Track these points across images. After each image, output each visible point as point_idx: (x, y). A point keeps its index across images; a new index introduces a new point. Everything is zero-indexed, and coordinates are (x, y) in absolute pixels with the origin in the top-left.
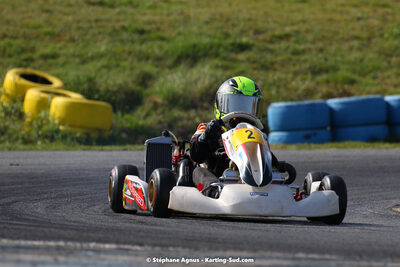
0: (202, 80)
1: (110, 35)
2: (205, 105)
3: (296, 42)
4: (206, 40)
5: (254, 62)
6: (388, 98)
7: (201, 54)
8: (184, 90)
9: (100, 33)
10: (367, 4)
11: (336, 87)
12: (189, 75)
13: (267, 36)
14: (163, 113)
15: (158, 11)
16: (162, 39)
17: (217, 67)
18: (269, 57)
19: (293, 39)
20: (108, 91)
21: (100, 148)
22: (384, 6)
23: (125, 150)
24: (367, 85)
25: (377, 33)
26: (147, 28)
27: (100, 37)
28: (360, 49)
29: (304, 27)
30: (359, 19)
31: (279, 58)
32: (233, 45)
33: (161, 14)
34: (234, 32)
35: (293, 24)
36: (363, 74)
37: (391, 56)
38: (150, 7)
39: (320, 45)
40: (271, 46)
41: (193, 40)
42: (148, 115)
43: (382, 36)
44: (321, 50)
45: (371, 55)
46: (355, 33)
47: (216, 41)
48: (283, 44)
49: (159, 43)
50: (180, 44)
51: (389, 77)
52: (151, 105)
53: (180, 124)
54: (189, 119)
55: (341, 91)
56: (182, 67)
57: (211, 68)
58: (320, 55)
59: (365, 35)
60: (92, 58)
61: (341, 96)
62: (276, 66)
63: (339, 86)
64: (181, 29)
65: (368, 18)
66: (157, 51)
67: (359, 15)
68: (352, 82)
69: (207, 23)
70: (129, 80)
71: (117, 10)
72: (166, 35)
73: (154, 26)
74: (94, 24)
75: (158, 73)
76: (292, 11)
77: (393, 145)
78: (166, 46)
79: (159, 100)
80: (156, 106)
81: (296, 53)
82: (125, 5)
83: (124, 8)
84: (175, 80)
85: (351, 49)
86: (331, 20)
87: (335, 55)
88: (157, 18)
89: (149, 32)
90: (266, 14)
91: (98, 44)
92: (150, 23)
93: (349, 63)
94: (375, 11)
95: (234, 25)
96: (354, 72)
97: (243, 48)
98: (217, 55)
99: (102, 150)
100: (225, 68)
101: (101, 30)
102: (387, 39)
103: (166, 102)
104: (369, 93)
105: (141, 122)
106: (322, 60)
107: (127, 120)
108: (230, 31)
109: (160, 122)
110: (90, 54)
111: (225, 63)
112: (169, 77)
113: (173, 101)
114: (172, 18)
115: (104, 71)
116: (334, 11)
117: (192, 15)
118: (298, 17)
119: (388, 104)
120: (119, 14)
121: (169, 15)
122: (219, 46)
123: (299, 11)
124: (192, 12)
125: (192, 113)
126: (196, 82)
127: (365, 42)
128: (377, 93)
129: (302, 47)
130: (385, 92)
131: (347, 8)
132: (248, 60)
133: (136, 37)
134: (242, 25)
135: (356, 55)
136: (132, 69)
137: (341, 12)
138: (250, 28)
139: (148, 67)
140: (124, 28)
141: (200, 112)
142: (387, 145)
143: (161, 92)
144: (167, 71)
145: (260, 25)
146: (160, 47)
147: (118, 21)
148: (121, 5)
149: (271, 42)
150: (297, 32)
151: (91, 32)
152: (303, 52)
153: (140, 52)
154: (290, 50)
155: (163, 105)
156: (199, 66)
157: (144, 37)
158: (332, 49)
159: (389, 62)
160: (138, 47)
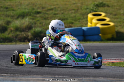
0: (26, 23)
2: (27, 30)
3: (55, 11)
4: (27, 11)
6: (83, 28)
7: (25, 15)
8: (20, 26)
12: (22, 21)
13: (46, 9)
14: (14, 33)
16: (13, 10)
17: (31, 19)
18: (47, 16)
19: (54, 10)
24: (77, 24)
26: (8, 7)
28: (74, 13)
29: (57, 6)
30: (74, 4)
31: (50, 16)
32: (35, 12)
35: (54, 5)
36: (76, 21)
37: (84, 15)
39: (62, 12)
40: (47, 12)
41: (23, 10)
42: (9, 34)
43: (81, 9)
44: (63, 13)
45: (78, 15)
46: (73, 8)
47: (30, 11)
48: (51, 12)
49: (12, 11)
50: (19, 12)
51: (84, 21)
53: (19, 36)
54: (22, 35)
55: (69, 26)
56: (19, 19)
57: (29, 19)
58: (62, 15)
59: (76, 9)
61: (69, 27)
62: (49, 18)
63: (68, 24)
64: (19, 7)
65: (77, 3)
66: (12, 14)
67: (74, 2)
68: (72, 23)
69: (27, 5)
70: (3, 23)
72: (15, 9)
73: (11, 6)
75: (12, 21)
76: (54, 2)
77: (85, 42)
78: (15, 12)
79: (13, 29)
80: (11, 31)
81: (55, 14)
83: (1, 1)
84: (18, 23)
85: (72, 13)
86: (66, 4)
87: (67, 15)
88: (12, 4)
89: (9, 8)
90: (46, 2)
92: (9, 5)
93: (71, 17)
94: (79, 1)
95: (36, 6)
96: (73, 20)
97: (38, 13)
98: (30, 15)
100: (33, 19)
102: (83, 10)
104: (77, 26)
105: (7, 36)
106: (63, 17)
107: (2, 35)
108: (34, 8)
109: (13, 36)
112: (16, 22)
113: (17, 29)
114: (16, 4)
116: (67, 1)
118: (56, 3)
119: (83, 30)
122: (31, 12)
123: (56, 1)
124: (22, 2)
125: (23, 33)
126: (24, 23)
127: (76, 11)
128: (80, 26)
129: (57, 12)
130: (82, 26)
131: (71, 0)
132: (40, 17)
133: (5, 10)
134: (38, 6)
135: (73, 15)
136: (4, 19)
137: (69, 2)
138: (41, 7)
139: (9, 19)
140: (1, 7)
141: (25, 33)
142: (83, 42)
143: (13, 27)
144: (15, 20)
145: (44, 6)
146: (13, 13)
149: (47, 11)
150: (55, 8)
152: (57, 14)
154: (53, 13)
155: (14, 30)
156: (25, 18)
157: (8, 9)
158: (66, 13)
159: (84, 17)
160: (5, 13)
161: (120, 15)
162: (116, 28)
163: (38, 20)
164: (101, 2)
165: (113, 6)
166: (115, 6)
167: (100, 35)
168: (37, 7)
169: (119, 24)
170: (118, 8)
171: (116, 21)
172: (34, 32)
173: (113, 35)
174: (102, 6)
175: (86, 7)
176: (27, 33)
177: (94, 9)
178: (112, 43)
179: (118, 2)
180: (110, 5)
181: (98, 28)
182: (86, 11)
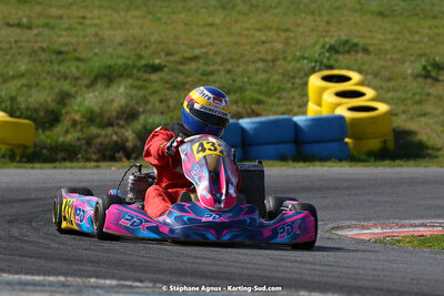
0: (118, 99)
1: (30, 55)
2: (122, 123)
3: (205, 64)
4: (120, 62)
5: (167, 82)
6: (296, 119)
7: (115, 74)
8: (101, 108)
9: (20, 54)
10: (270, 28)
11: (244, 108)
12: (105, 93)
13: (177, 58)
14: (81, 130)
15: (75, 32)
16: (79, 60)
17: (132, 86)
18: (181, 78)
19: (202, 61)
20: (28, 109)
21: (31, 165)
22: (287, 30)
23: (55, 168)
24: (273, 105)
25: (281, 57)
26: (64, 49)
27: (20, 57)
28: (265, 71)
29: (212, 50)
30: (263, 42)
31: (190, 79)
32: (146, 66)
33: (77, 36)
34: (146, 53)
35: (202, 47)
36: (269, 95)
37: (294, 78)
38: (66, 29)
39: (228, 67)
40: (181, 68)
41: (109, 62)
42: (67, 132)
43: (285, 58)
44: (229, 72)
45: (276, 77)
46: (260, 56)
47: (130, 62)
48: (193, 66)
49: (74, 63)
50: (96, 64)
51: (293, 98)
52: (70, 123)
53: (98, 141)
54: (106, 136)
55: (249, 110)
56: (99, 86)
57: (126, 87)
58: (228, 77)
59: (269, 57)
60: (14, 77)
61: (249, 116)
62: (187, 86)
63: (247, 106)
64: (97, 50)
65: (272, 42)
66: (74, 70)
67: (264, 38)
68: (259, 102)
69: (121, 45)
70: (49, 99)
71: (35, 31)
72: (83, 56)
73: (71, 48)
74: (13, 45)
75: (76, 92)
76: (200, 35)
77: (307, 164)
78: (82, 66)
79: (77, 117)
80: (75, 123)
81: (205, 74)
82: (43, 27)
83: (41, 29)
84: (91, 99)
85: (257, 70)
86: (237, 43)
87: (242, 76)
88: (73, 40)
89: (67, 53)
90: (176, 36)
91: (19, 64)
92: (66, 44)
93: (256, 84)
94: (278, 35)
95: (146, 47)
96: (261, 93)
97: (156, 69)
98: (129, 76)
99: (33, 168)
100: (141, 88)
101: (21, 50)
102: (290, 62)
103: (84, 120)
104: (275, 113)
105: (61, 139)
106: (230, 82)
107: (47, 137)
108: (143, 53)
109: (79, 139)
110: (11, 73)
111: (139, 83)
112: (87, 96)
113: (92, 118)
114: (87, 40)
115: (25, 89)
116: (240, 35)
117: (106, 36)
118: (208, 41)
119: (295, 124)
120: (37, 35)
121: (84, 37)
122: (134, 66)
123: (207, 34)
124: (106, 34)
125: (109, 130)
126: (112, 101)
127: (270, 64)
128: (283, 113)
129: (211, 68)
131: (252, 32)
132: (161, 79)
133: (54, 57)
134: (154, 47)
135: (261, 77)
136: (51, 88)
137: (247, 36)
138: (162, 50)
139: (66, 86)
140: (43, 49)
141: (116, 128)
142: (301, 164)
143: (80, 111)
144: (84, 89)
145: (171, 47)
146: (78, 68)
147: (36, 42)
148: (38, 26)
149: (181, 63)
150: (206, 54)
151: (11, 52)
152: (212, 73)
153: (59, 71)
154: (200, 71)
155: (81, 122)
156: (115, 86)
157: (61, 57)
158: (239, 70)
159: (293, 84)
160: (56, 68)
161: (405, 78)
162: (394, 118)
163: (155, 92)
164: (344, 38)
165: (380, 50)
166: (386, 52)
167: (347, 140)
168: (149, 51)
169: (402, 108)
170: (394, 56)
171: (392, 99)
172: (144, 127)
173: (385, 142)
174: (349, 52)
175: (298, 53)
176: (120, 131)
177: (325, 61)
178: (389, 166)
179: (397, 39)
180: (371, 48)
181: (341, 118)
182: (299, 65)
